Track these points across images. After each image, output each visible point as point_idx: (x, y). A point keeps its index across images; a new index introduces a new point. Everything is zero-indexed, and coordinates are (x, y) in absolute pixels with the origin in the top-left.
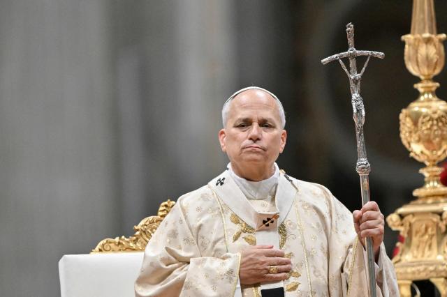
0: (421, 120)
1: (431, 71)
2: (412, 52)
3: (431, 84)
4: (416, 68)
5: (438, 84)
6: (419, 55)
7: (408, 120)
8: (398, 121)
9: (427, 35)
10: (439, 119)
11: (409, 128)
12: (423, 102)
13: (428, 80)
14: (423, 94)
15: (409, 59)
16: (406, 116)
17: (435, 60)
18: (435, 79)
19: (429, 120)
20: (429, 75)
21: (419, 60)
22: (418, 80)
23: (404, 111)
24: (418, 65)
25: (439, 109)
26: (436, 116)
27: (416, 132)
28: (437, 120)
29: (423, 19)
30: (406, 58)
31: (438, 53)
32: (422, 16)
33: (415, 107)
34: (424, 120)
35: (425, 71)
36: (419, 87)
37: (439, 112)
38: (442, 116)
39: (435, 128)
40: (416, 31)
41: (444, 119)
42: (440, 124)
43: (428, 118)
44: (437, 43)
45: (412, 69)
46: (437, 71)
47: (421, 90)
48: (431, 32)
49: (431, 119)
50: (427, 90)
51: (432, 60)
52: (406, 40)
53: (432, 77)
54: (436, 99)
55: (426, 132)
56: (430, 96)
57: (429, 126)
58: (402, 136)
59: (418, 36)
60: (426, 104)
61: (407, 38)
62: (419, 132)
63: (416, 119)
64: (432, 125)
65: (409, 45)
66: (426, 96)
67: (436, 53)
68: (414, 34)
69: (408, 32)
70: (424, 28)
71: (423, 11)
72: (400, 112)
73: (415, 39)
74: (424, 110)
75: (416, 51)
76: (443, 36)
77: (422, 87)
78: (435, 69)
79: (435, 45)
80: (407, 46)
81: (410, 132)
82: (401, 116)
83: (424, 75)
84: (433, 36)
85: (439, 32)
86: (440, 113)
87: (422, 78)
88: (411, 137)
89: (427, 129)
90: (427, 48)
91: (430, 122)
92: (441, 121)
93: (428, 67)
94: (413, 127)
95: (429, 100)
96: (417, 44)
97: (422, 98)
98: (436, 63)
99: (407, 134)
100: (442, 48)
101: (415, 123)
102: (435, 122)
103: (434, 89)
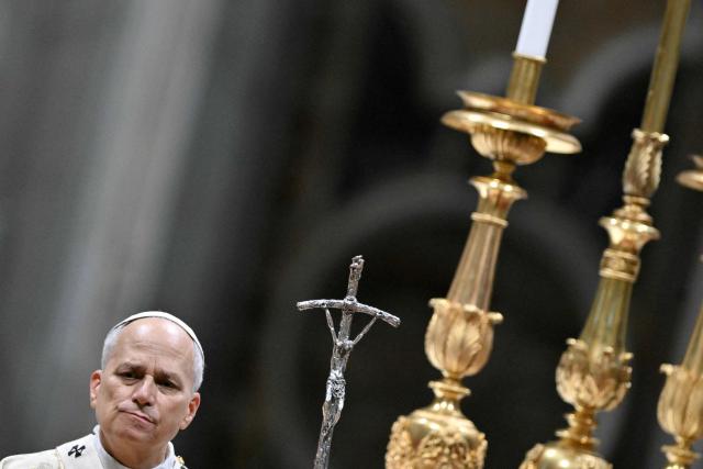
0: (425, 440)
1: (462, 368)
2: (441, 328)
3: (456, 388)
4: (440, 356)
5: (467, 391)
6: (450, 337)
7: (405, 435)
8: (389, 432)
9: (472, 308)
10: (454, 448)
11: (403, 448)
12: (436, 413)
13: (454, 380)
14: (441, 400)
15: (434, 338)
16: (404, 429)
17: (474, 352)
18: (465, 382)
19: (438, 445)
20: (457, 373)
21: (449, 344)
22: (438, 376)
23: (402, 420)
24: (444, 352)
25: (459, 432)
26: (450, 441)
27: (412, 458)
28: (451, 447)
29: (473, 281)
30: (428, 336)
31: (482, 342)
32: (471, 276)
33: (422, 417)
34: (431, 443)
35: (454, 365)
36: (438, 388)
37: (457, 436)
38: (461, 445)
39: (445, 459)
40: (457, 297)
41: (461, 450)
42: (454, 456)
43: (436, 441)
44: (485, 326)
45: (434, 356)
46: (473, 371)
47: (439, 394)
48: (480, 306)
49: (442, 444)
50: (448, 395)
51: (469, 350)
52: (437, 308)
53: (461, 376)
54: (458, 413)
55: (427, 462)
56: (451, 407)
57: (435, 454)
58: (388, 458)
59: (457, 305)
60: (440, 417)
61: (439, 304)
62: (417, 460)
63: (418, 437)
64: (440, 454)
65: (440, 316)
66: (444, 404)
67: (478, 341)
68: (451, 300)
69: (443, 294)
70: (471, 295)
71: (475, 267)
72: (395, 419)
73: (452, 310)
74: (435, 427)
75: (448, 330)
76: (498, 317)
77: (441, 389)
78: (469, 366)
79: (480, 328)
80: (435, 317)
81: (403, 456)
82: (396, 426)
83: (450, 371)
84: (481, 313)
85: (493, 308)
86: (458, 438)
87: (446, 374)
88: (402, 463)
89: (432, 459)
90: (466, 329)
91: (439, 449)
92: (458, 452)
93: (460, 359)
94: (409, 449)
95: (447, 413)
96: (452, 317)
97: (436, 407)
98: (475, 356)
99: (397, 458)
100: (490, 337)
101: (415, 443)
102: (447, 451)
103: (459, 397)
